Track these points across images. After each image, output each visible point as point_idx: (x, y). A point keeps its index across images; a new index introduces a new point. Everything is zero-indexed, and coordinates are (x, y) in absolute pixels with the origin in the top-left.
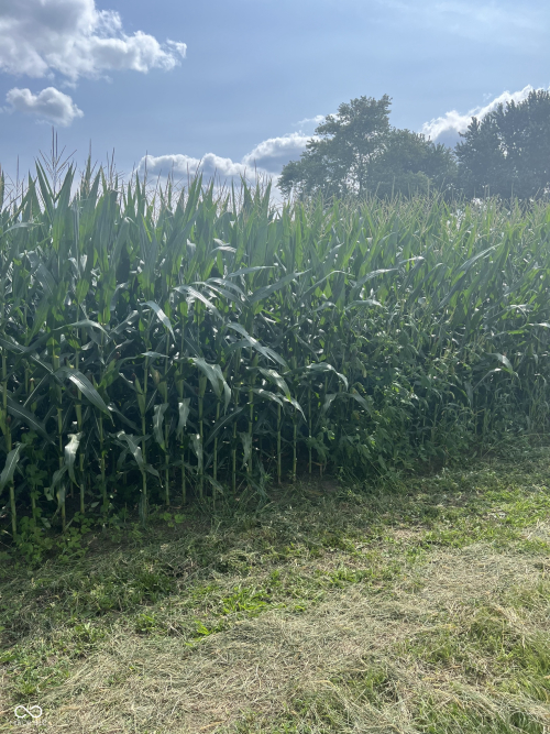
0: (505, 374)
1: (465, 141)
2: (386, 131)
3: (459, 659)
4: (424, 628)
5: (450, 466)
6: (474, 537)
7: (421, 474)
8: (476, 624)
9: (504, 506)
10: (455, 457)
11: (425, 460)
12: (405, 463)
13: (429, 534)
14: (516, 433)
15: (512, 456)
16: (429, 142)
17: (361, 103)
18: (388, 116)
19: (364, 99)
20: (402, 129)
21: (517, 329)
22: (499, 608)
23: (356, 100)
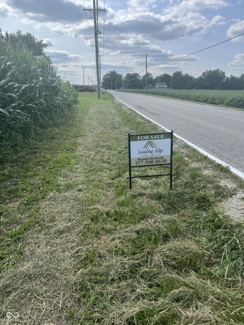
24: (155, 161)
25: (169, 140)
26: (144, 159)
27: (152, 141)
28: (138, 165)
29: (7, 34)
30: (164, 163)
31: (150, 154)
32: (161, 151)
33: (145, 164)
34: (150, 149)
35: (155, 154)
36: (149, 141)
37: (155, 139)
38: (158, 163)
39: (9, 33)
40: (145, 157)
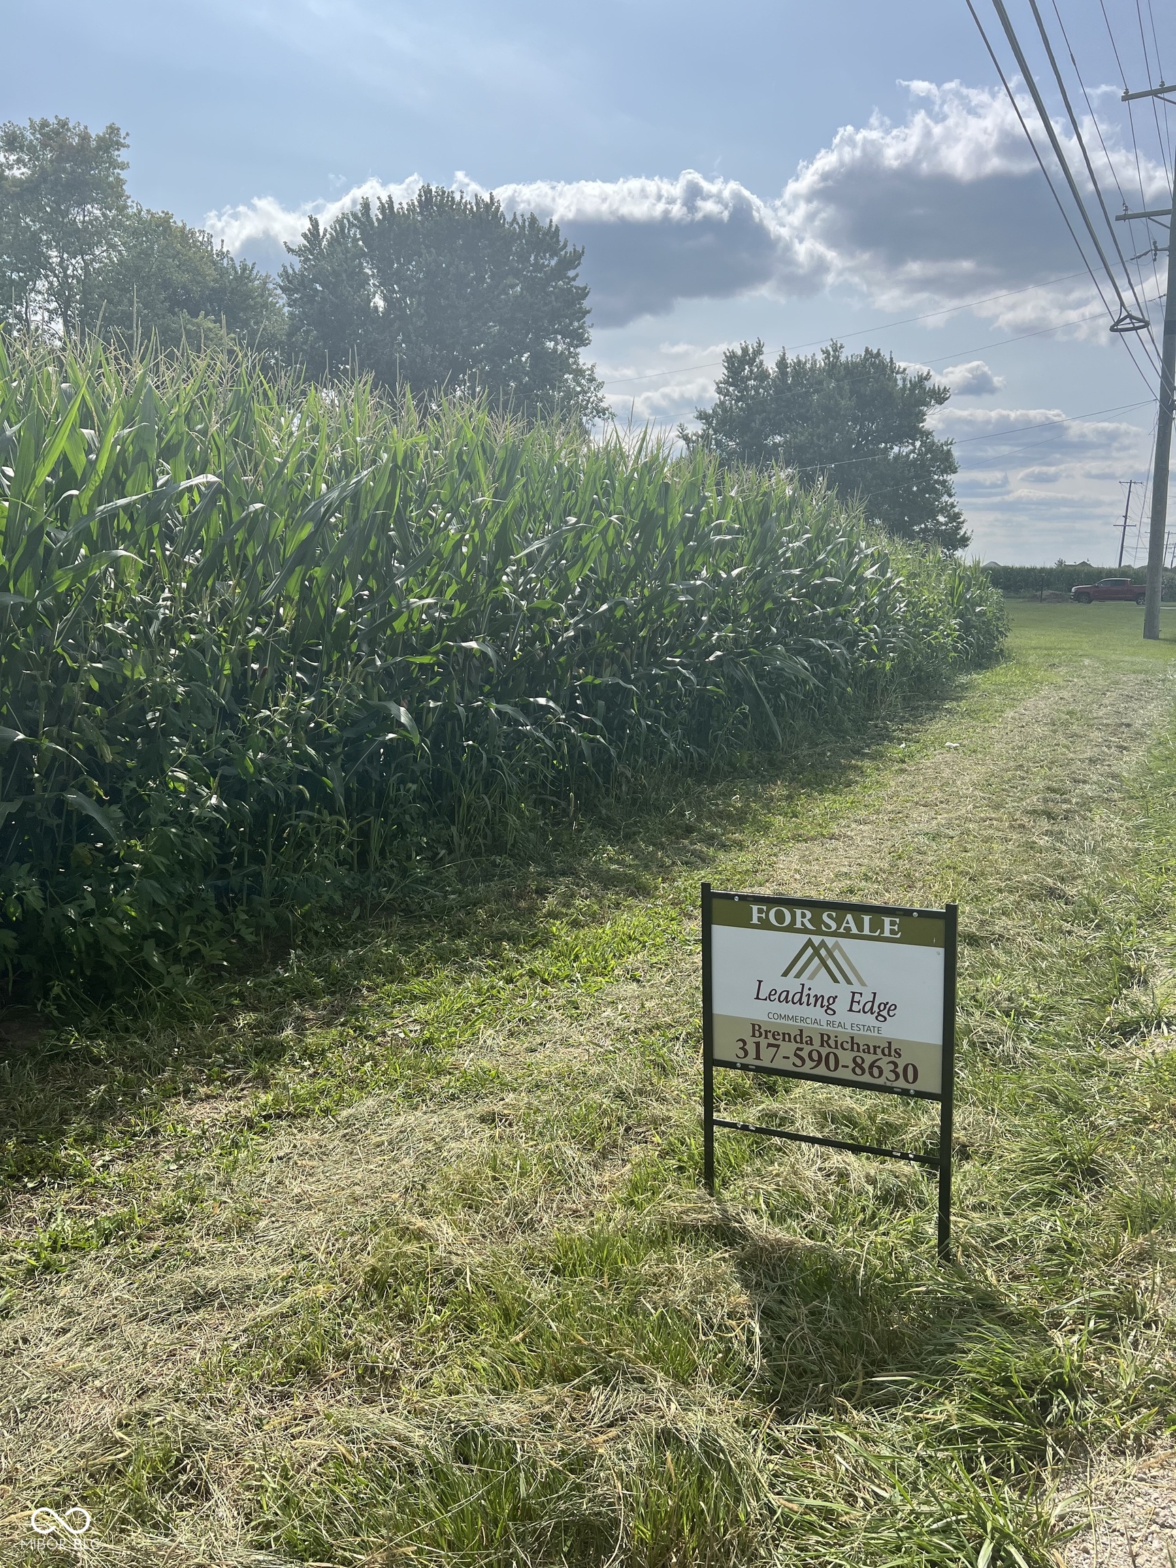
0: (404, 745)
1: (297, 263)
2: (122, 209)
3: (343, 1355)
4: (264, 1311)
5: (306, 945)
6: (362, 1085)
7: (243, 970)
8: (374, 1270)
9: (419, 1011)
10: (316, 926)
11: (250, 938)
12: (205, 950)
13: (265, 1098)
14: (434, 861)
15: (427, 907)
16: (222, 254)
17: (58, 133)
18: (123, 175)
19: (64, 124)
20: (158, 210)
21: (424, 653)
22: (420, 1222)
23: (45, 124)
24: (846, 1057)
25: (934, 957)
26: (786, 1037)
27: (830, 941)
28: (750, 1060)
29: (782, 364)
30: (901, 1083)
31: (817, 1013)
32: (884, 1011)
33: (787, 1066)
34: (821, 985)
35: (847, 1021)
36: (816, 940)
37: (848, 934)
38: (866, 1078)
39: (791, 359)
40: (792, 1026)
